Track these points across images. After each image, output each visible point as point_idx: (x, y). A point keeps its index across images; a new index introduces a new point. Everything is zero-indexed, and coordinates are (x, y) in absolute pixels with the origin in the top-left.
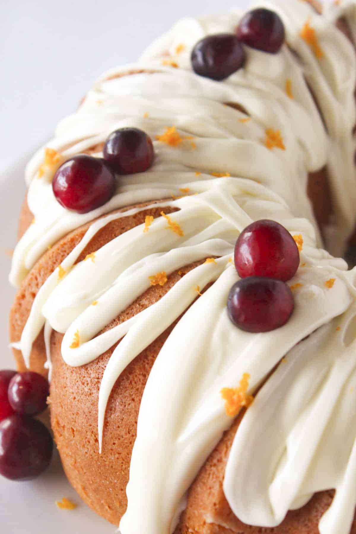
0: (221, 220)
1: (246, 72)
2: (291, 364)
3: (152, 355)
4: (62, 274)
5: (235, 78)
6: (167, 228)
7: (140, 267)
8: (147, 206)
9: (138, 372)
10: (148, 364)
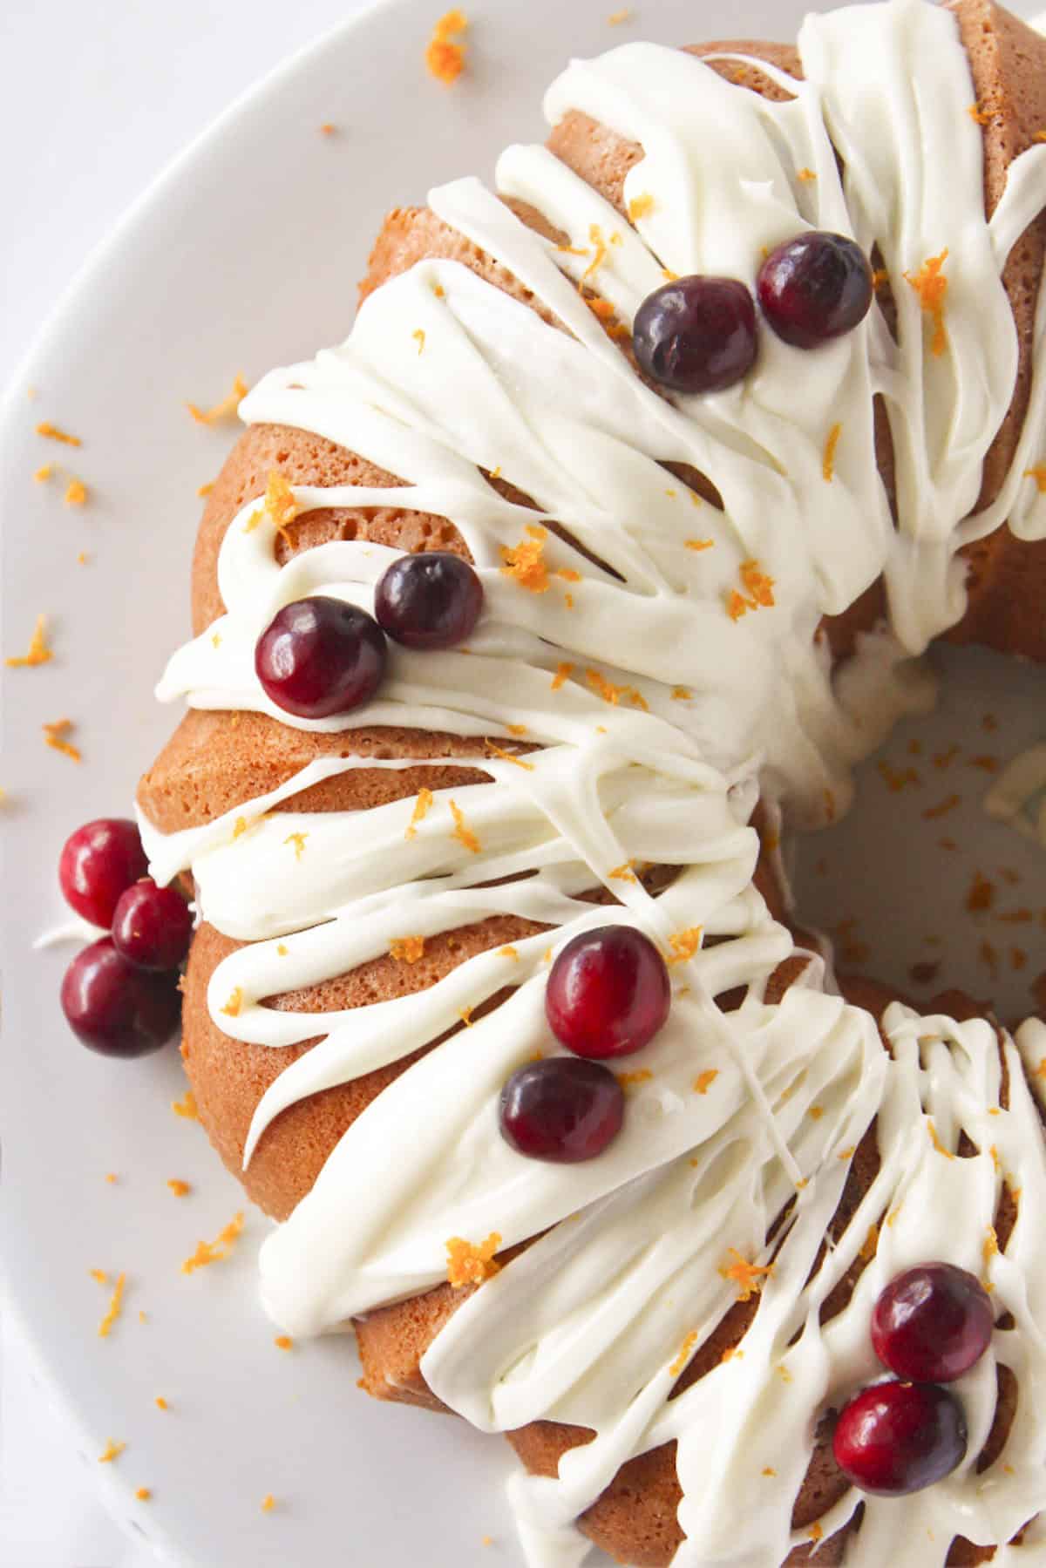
0: (557, 842)
1: (745, 396)
2: (585, 1224)
3: (360, 1091)
4: (241, 827)
5: (714, 405)
6: (452, 836)
7: (380, 906)
8: (430, 757)
9: (329, 1108)
10: (349, 1103)
